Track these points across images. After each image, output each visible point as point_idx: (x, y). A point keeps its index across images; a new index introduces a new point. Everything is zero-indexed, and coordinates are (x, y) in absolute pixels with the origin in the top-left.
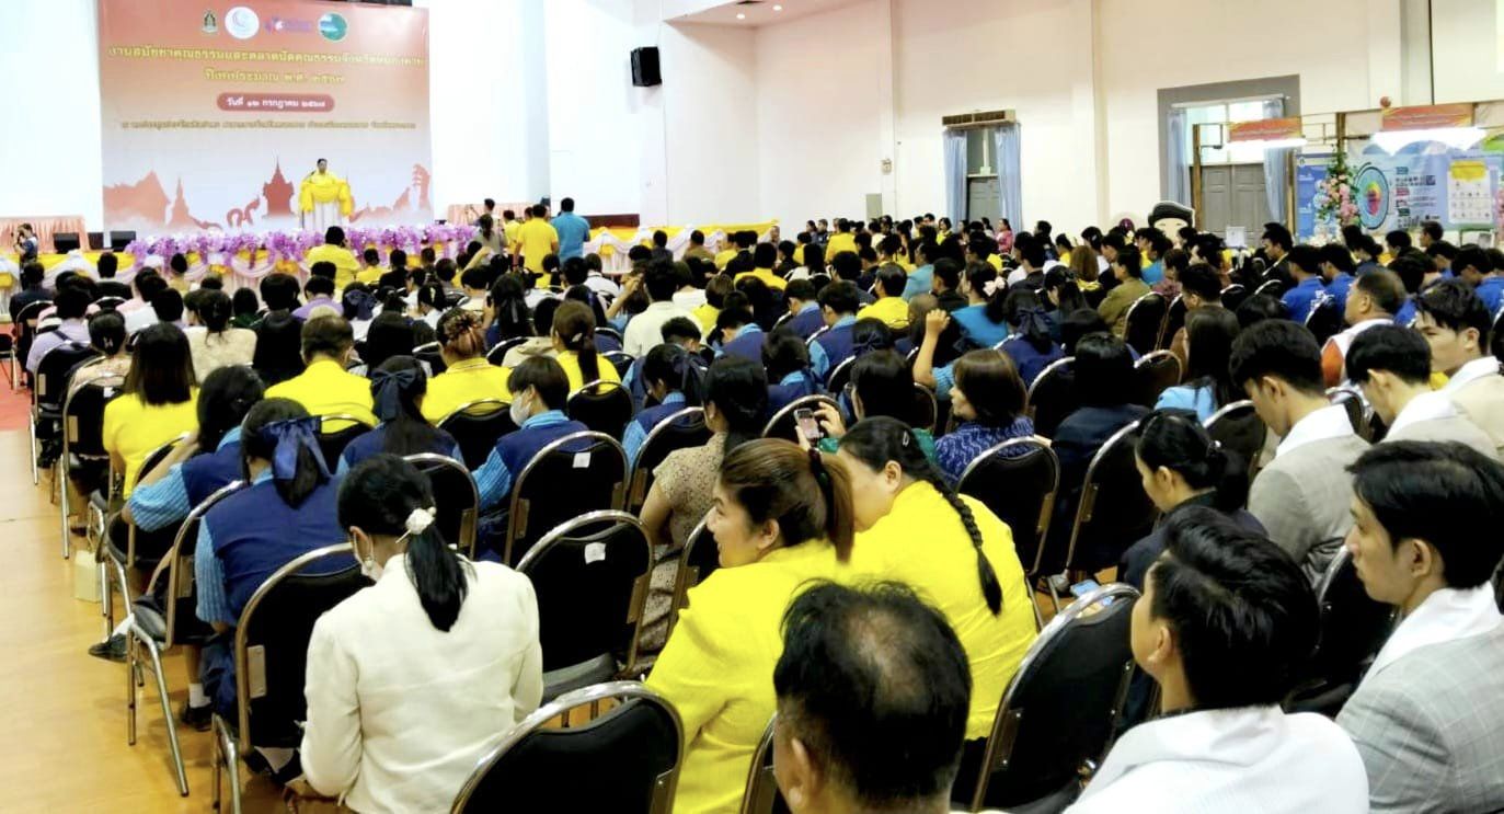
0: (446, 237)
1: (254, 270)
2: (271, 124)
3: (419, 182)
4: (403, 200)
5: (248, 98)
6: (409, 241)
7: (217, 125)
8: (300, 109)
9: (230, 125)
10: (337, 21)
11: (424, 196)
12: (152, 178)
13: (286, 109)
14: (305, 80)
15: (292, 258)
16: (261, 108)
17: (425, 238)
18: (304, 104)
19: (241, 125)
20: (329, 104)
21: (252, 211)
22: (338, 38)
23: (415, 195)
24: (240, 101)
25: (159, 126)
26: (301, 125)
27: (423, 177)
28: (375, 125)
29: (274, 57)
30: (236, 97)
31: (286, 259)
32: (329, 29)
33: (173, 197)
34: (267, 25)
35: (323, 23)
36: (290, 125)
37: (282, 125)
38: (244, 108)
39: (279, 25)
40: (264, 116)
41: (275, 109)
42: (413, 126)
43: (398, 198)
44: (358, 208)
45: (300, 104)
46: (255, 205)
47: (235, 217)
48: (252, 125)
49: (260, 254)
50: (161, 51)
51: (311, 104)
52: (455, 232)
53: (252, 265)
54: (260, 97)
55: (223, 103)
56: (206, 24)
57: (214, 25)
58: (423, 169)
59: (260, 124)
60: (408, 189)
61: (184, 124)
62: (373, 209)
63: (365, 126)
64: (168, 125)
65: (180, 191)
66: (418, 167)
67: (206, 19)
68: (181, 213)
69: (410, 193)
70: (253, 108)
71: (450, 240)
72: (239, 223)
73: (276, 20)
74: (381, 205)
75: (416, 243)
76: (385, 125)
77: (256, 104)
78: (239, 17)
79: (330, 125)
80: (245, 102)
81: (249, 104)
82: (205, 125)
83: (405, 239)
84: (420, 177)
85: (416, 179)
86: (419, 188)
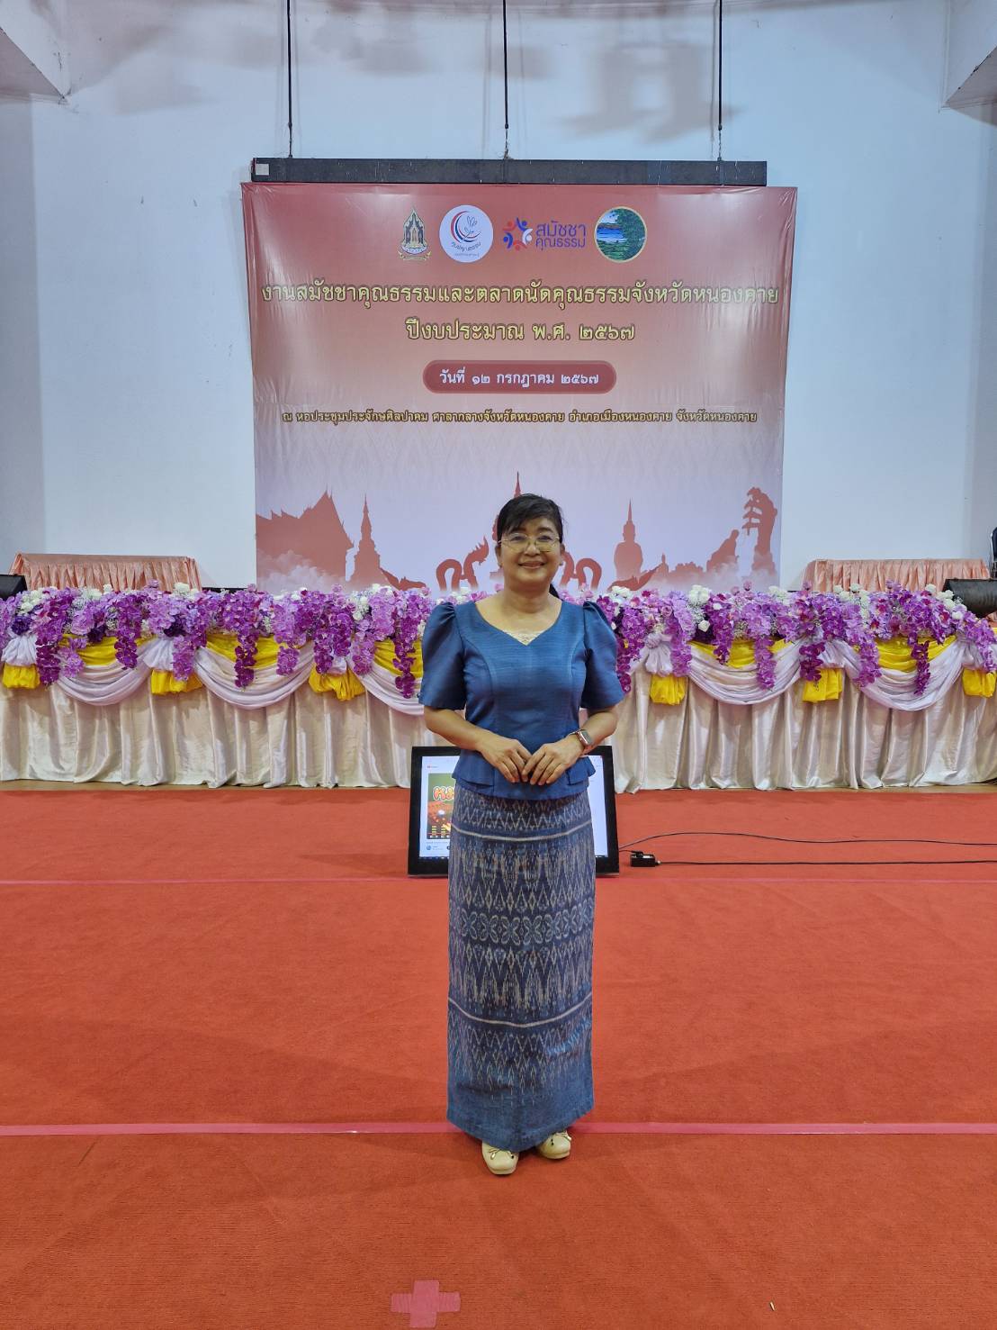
0: (765, 626)
1: (251, 688)
2: (508, 416)
3: (755, 521)
4: (726, 553)
5: (474, 368)
6: (659, 631)
7: (424, 417)
8: (558, 388)
9: (443, 417)
10: (628, 224)
11: (763, 547)
12: (326, 504)
13: (537, 388)
14: (567, 336)
15: (341, 663)
16: (494, 388)
17: (704, 626)
18: (565, 380)
19: (460, 418)
20: (605, 378)
21: (475, 565)
22: (627, 256)
23: (747, 546)
24: (460, 376)
25: (336, 418)
26: (558, 418)
27: (763, 512)
28: (684, 416)
29: (519, 293)
30: (453, 367)
31: (324, 665)
32: (610, 239)
33: (355, 534)
34: (507, 237)
35: (602, 228)
36: (542, 418)
37: (529, 418)
38: (466, 387)
39: (527, 237)
40: (499, 402)
41: (516, 388)
42: (751, 418)
43: (716, 548)
44: (647, 566)
45: (558, 379)
46: (479, 554)
47: (450, 573)
48: (479, 418)
49: (270, 649)
50: (339, 290)
51: (575, 379)
52: (794, 613)
53: (245, 674)
54: (492, 368)
55: (433, 379)
56: (408, 240)
57: (421, 241)
58: (765, 497)
59: (491, 416)
60: (735, 534)
61: (373, 416)
62: (672, 568)
63: (665, 417)
64: (350, 416)
65: (366, 527)
66: (755, 492)
67: (408, 228)
68: (369, 565)
69: (739, 540)
70: (481, 388)
71: (778, 636)
72: (455, 584)
73: (523, 226)
74: (684, 562)
75: (675, 641)
76: (703, 416)
77: (486, 379)
78: (463, 224)
79: (608, 416)
80: (468, 376)
81: (476, 381)
82: (404, 417)
83: (649, 628)
84: (759, 512)
85: (751, 515)
86: (755, 532)
